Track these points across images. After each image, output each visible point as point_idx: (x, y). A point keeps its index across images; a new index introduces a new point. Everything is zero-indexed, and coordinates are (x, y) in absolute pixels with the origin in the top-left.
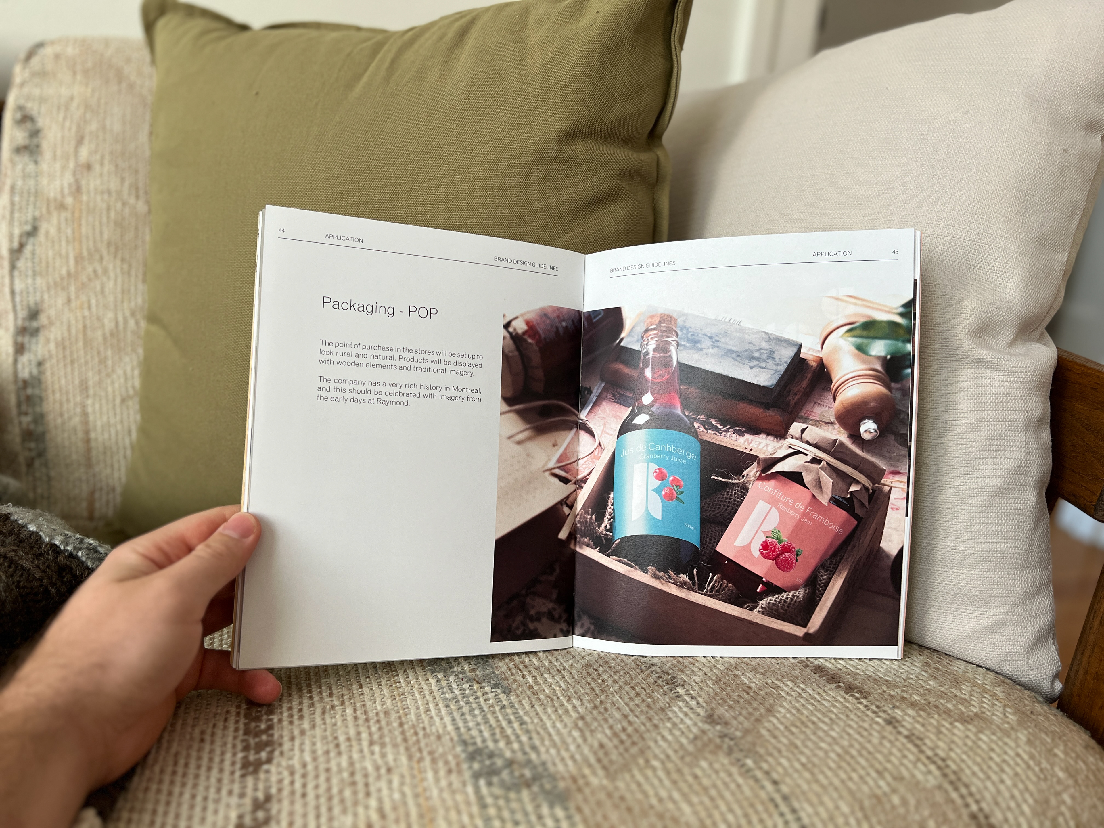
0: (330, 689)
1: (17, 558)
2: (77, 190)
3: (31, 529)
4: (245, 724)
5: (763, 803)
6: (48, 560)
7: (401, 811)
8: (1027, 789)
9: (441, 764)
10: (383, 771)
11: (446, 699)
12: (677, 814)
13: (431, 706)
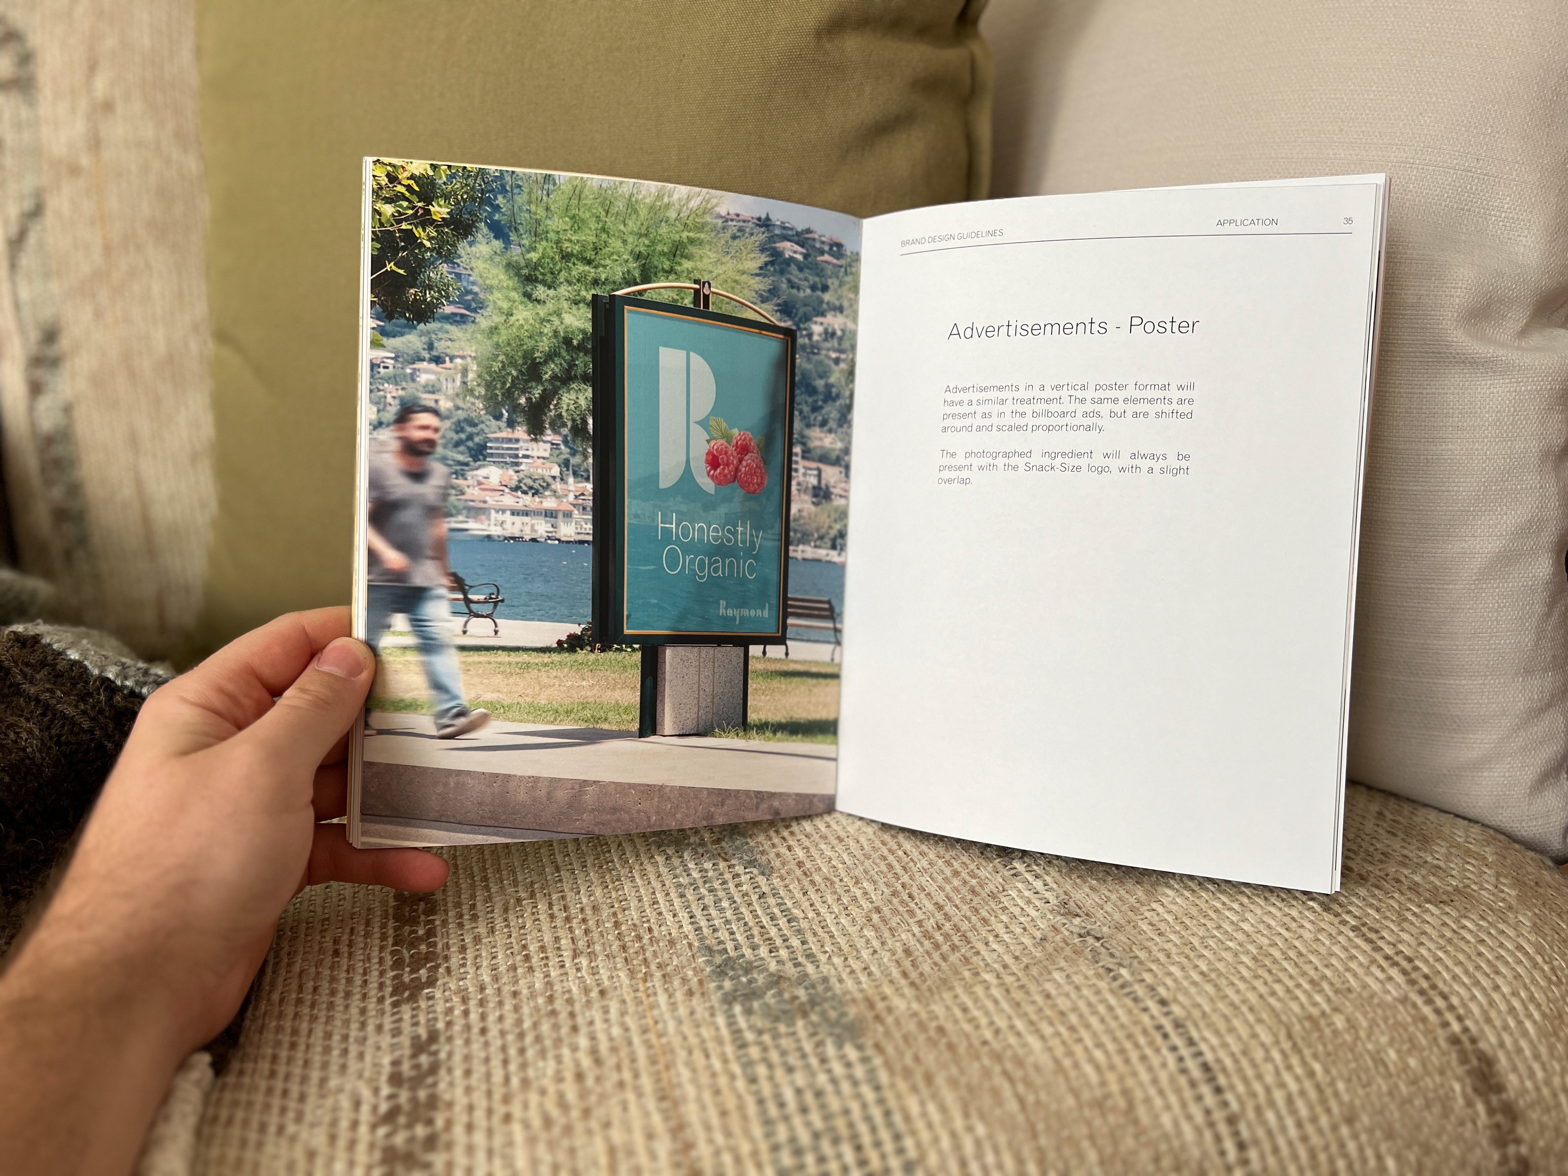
0: (514, 872)
1: (54, 702)
2: (95, 144)
3: (72, 657)
4: (396, 929)
5: (1145, 1032)
6: (99, 702)
7: (624, 1053)
8: (1532, 998)
9: (677, 983)
10: (594, 994)
11: (680, 885)
12: (1021, 1052)
13: (660, 896)
